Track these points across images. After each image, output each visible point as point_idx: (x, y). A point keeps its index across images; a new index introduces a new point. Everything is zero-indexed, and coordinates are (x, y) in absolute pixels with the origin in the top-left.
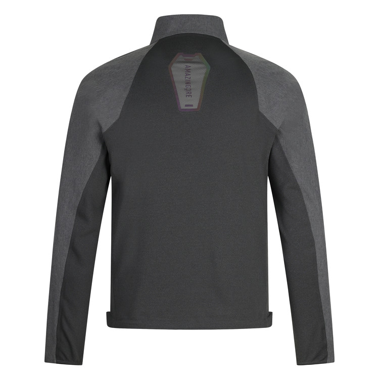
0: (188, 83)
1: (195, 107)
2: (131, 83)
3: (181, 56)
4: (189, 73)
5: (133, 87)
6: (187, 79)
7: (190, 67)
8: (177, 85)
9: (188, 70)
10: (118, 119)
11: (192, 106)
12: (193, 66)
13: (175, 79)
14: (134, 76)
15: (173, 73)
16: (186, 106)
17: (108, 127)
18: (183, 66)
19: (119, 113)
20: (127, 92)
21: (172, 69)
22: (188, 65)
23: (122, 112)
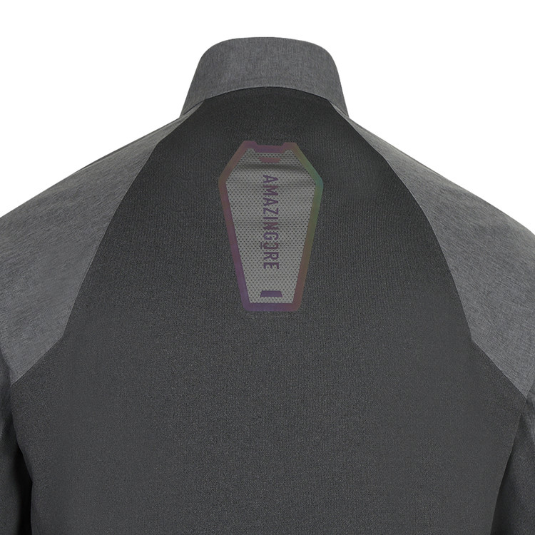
0: (270, 226)
1: (288, 298)
2: (102, 233)
3: (251, 151)
4: (275, 198)
5: (107, 242)
6: (269, 214)
7: (276, 179)
8: (239, 231)
9: (271, 190)
10: (62, 340)
11: (278, 294)
12: (283, 177)
13: (236, 214)
14: (113, 213)
15: (232, 198)
16: (264, 294)
17: (29, 367)
18: (257, 177)
19: (64, 322)
20: (90, 258)
21: (229, 187)
22: (272, 173)
23: (72, 317)
